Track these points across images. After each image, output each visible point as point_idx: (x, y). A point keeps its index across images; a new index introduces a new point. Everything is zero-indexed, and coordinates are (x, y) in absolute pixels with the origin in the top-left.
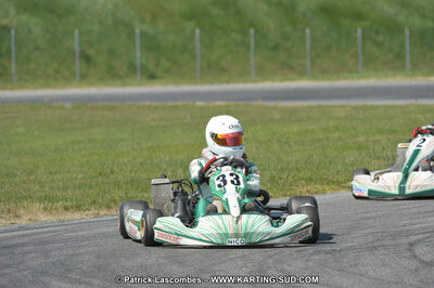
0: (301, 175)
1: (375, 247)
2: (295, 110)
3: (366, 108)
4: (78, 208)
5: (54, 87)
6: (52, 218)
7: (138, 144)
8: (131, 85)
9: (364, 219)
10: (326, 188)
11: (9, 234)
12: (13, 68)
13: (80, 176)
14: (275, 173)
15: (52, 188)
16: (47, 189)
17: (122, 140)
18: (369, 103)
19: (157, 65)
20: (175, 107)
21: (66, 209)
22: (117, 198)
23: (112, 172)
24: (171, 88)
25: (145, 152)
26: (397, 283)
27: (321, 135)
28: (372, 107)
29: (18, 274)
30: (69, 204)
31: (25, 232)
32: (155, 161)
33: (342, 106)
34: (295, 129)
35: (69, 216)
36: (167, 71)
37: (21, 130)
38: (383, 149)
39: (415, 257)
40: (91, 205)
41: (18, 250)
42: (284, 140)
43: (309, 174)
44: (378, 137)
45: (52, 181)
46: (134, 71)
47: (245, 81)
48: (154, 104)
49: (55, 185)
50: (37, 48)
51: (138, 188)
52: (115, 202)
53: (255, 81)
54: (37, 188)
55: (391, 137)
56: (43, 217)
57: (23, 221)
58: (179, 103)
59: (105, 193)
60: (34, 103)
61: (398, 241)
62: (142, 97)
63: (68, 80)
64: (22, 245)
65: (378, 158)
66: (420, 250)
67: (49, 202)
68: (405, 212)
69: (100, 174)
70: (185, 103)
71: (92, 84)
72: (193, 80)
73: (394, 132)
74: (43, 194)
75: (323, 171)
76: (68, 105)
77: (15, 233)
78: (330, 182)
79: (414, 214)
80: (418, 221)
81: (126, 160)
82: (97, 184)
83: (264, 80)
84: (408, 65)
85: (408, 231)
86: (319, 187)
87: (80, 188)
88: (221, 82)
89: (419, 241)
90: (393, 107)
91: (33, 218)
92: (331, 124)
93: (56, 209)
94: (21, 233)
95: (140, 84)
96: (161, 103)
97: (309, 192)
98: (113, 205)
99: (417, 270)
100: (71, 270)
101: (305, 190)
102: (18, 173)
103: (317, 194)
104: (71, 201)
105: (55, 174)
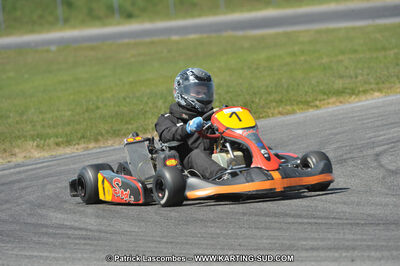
0: (272, 98)
1: (345, 160)
2: (263, 38)
3: (328, 31)
4: (68, 143)
5: (40, 32)
6: (46, 154)
7: (120, 80)
8: (111, 24)
9: (332, 134)
10: (295, 108)
11: (6, 172)
13: (69, 113)
14: (248, 97)
15: (43, 126)
16: (39, 127)
17: (104, 77)
18: (332, 26)
19: (133, 4)
20: (152, 43)
21: (58, 144)
22: (104, 132)
23: (98, 108)
24: (147, 25)
25: (127, 87)
26: (366, 192)
27: (288, 59)
28: (333, 30)
29: (18, 208)
30: (60, 140)
31: (22, 169)
32: (137, 94)
34: (264, 55)
35: (61, 151)
36: (144, 10)
37: (11, 74)
39: (382, 166)
40: (80, 139)
41: (16, 186)
42: (254, 66)
43: (277, 97)
44: (340, 57)
45: (43, 120)
46: (111, 12)
47: (215, 14)
48: (132, 41)
49: (45, 123)
51: (122, 121)
52: (102, 135)
53: (225, 14)
54: (29, 127)
55: (353, 56)
56: (37, 154)
57: (19, 159)
58: (155, 39)
59: (92, 127)
60: (21, 49)
61: (365, 153)
62: (122, 35)
63: (53, 24)
64: (19, 181)
65: (341, 77)
66: (385, 160)
67: (41, 139)
68: (369, 125)
69: (87, 111)
70: (162, 38)
71: (74, 27)
72: (168, 16)
73: (355, 51)
74: (36, 133)
75: (292, 93)
76: (53, 48)
77: (12, 170)
78: (299, 103)
79: (378, 126)
80: (381, 133)
81: (109, 95)
82: (84, 120)
83: (233, 11)
85: (374, 143)
86: (288, 107)
87: (69, 125)
88: (193, 17)
89: (385, 151)
90: (354, 29)
91: (28, 155)
92: (296, 48)
93: (48, 145)
94: (18, 169)
95: (118, 24)
96: (138, 40)
97: (280, 113)
98: (100, 138)
99: (384, 178)
100: (65, 202)
101: (276, 111)
102: (11, 115)
103: (288, 114)
104: (62, 137)
105: (45, 113)
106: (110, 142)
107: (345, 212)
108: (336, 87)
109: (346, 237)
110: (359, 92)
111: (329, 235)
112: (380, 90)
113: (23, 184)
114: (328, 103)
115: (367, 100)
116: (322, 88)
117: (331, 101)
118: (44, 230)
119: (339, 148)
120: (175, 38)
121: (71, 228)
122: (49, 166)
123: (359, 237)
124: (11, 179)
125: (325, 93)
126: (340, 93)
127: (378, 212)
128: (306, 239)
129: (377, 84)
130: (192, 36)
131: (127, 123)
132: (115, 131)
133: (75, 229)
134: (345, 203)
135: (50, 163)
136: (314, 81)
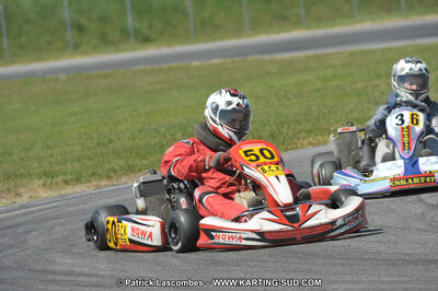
0: (301, 128)
2: (291, 62)
3: (363, 53)
4: (78, 180)
5: (47, 60)
6: (53, 194)
7: (135, 110)
8: (125, 50)
11: (10, 214)
12: (5, 43)
14: (275, 128)
16: (46, 164)
17: (118, 107)
18: (366, 47)
19: (150, 27)
20: (170, 69)
21: (67, 182)
22: (117, 168)
23: (111, 142)
24: (165, 50)
25: (143, 118)
26: (403, 229)
27: (319, 85)
28: (369, 52)
29: (23, 253)
30: (69, 177)
31: (27, 210)
32: (154, 126)
34: (293, 80)
35: (70, 190)
36: (162, 33)
37: (16, 106)
38: (383, 93)
40: (91, 176)
41: (21, 229)
42: (282, 93)
43: (309, 126)
44: (376, 82)
45: (51, 156)
46: (126, 36)
47: (239, 36)
48: (149, 67)
49: (53, 160)
50: (27, 22)
51: (137, 154)
52: (115, 171)
53: (250, 36)
54: (36, 164)
56: (44, 194)
57: (24, 199)
58: (174, 65)
59: (104, 163)
60: (28, 78)
64: (25, 223)
67: (48, 177)
69: (99, 144)
70: (181, 64)
71: (85, 53)
72: (186, 39)
74: (41, 170)
75: (323, 121)
76: (63, 77)
77: (16, 212)
81: (123, 127)
82: (96, 155)
83: (259, 33)
84: (403, 5)
86: (319, 137)
87: (78, 159)
88: (214, 40)
90: (390, 49)
91: (34, 195)
92: (329, 72)
93: (57, 184)
94: (23, 211)
95: (134, 49)
96: (156, 66)
97: (310, 144)
98: (112, 174)
99: (423, 214)
100: (75, 245)
101: (306, 142)
102: (16, 151)
103: (318, 144)
104: (71, 174)
105: (53, 149)
106: (124, 179)
107: (380, 253)
109: (383, 279)
111: (364, 278)
113: (28, 227)
116: (355, 115)
118: (51, 277)
120: (196, 63)
121: (81, 274)
122: (55, 207)
123: (396, 279)
124: (14, 222)
127: (417, 251)
128: (337, 282)
130: (215, 61)
131: (142, 158)
132: (129, 167)
133: (86, 275)
135: (58, 203)
136: (347, 109)
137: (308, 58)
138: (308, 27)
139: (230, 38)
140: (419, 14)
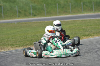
1: (88, 52)
2: (68, 22)
3: (84, 20)
4: (19, 46)
5: (12, 19)
6: (13, 49)
7: (32, 31)
8: (30, 18)
9: (85, 46)
12: (3, 15)
13: (19, 39)
15: (13, 42)
16: (12, 42)
17: (28, 30)
18: (85, 19)
19: (36, 13)
20: (41, 22)
21: (16, 47)
22: (28, 44)
23: (27, 38)
24: (39, 18)
25: (34, 33)
26: (93, 60)
27: (74, 27)
29: (6, 62)
30: (17, 46)
31: (7, 53)
32: (37, 35)
33: (79, 20)
34: (68, 26)
35: (17, 48)
36: (38, 14)
37: (5, 29)
38: (89, 29)
39: (97, 54)
40: (22, 45)
41: (6, 57)
43: (72, 36)
44: (87, 27)
45: (13, 41)
46: (30, 15)
47: (56, 16)
48: (35, 22)
49: (14, 41)
50: (8, 10)
53: (59, 16)
54: (9, 42)
55: (90, 27)
56: (11, 49)
57: (7, 50)
58: (41, 21)
60: (8, 23)
61: (93, 50)
63: (16, 17)
64: (7, 56)
65: (88, 32)
67: (12, 45)
68: (94, 44)
69: (24, 38)
70: (43, 21)
71: (21, 18)
72: (44, 16)
73: (91, 25)
77: (5, 53)
79: (97, 44)
80: (97, 46)
81: (30, 35)
82: (23, 41)
83: (61, 15)
84: (94, 10)
85: (95, 48)
87: (19, 42)
88: (51, 16)
89: (98, 50)
90: (91, 20)
91: (9, 49)
92: (77, 24)
93: (14, 47)
94: (6, 53)
95: (32, 17)
96: (37, 22)
99: (98, 57)
100: (18, 61)
102: (5, 39)
104: (18, 45)
105: (14, 39)
107: (88, 65)
108: (86, 34)
110: (92, 36)
112: (97, 35)
113: (8, 56)
114: (84, 38)
115: (94, 37)
116: (83, 34)
117: (85, 37)
119: (87, 49)
120: (46, 21)
122: (14, 52)
124: (5, 55)
125: (83, 36)
126: (87, 36)
127: (96, 65)
129: (96, 34)
130: (50, 21)
132: (31, 44)
134: (88, 63)
135: (15, 51)
136: (81, 33)
137: (72, 21)
138: (72, 14)
139: (54, 16)
140: (97, 12)
